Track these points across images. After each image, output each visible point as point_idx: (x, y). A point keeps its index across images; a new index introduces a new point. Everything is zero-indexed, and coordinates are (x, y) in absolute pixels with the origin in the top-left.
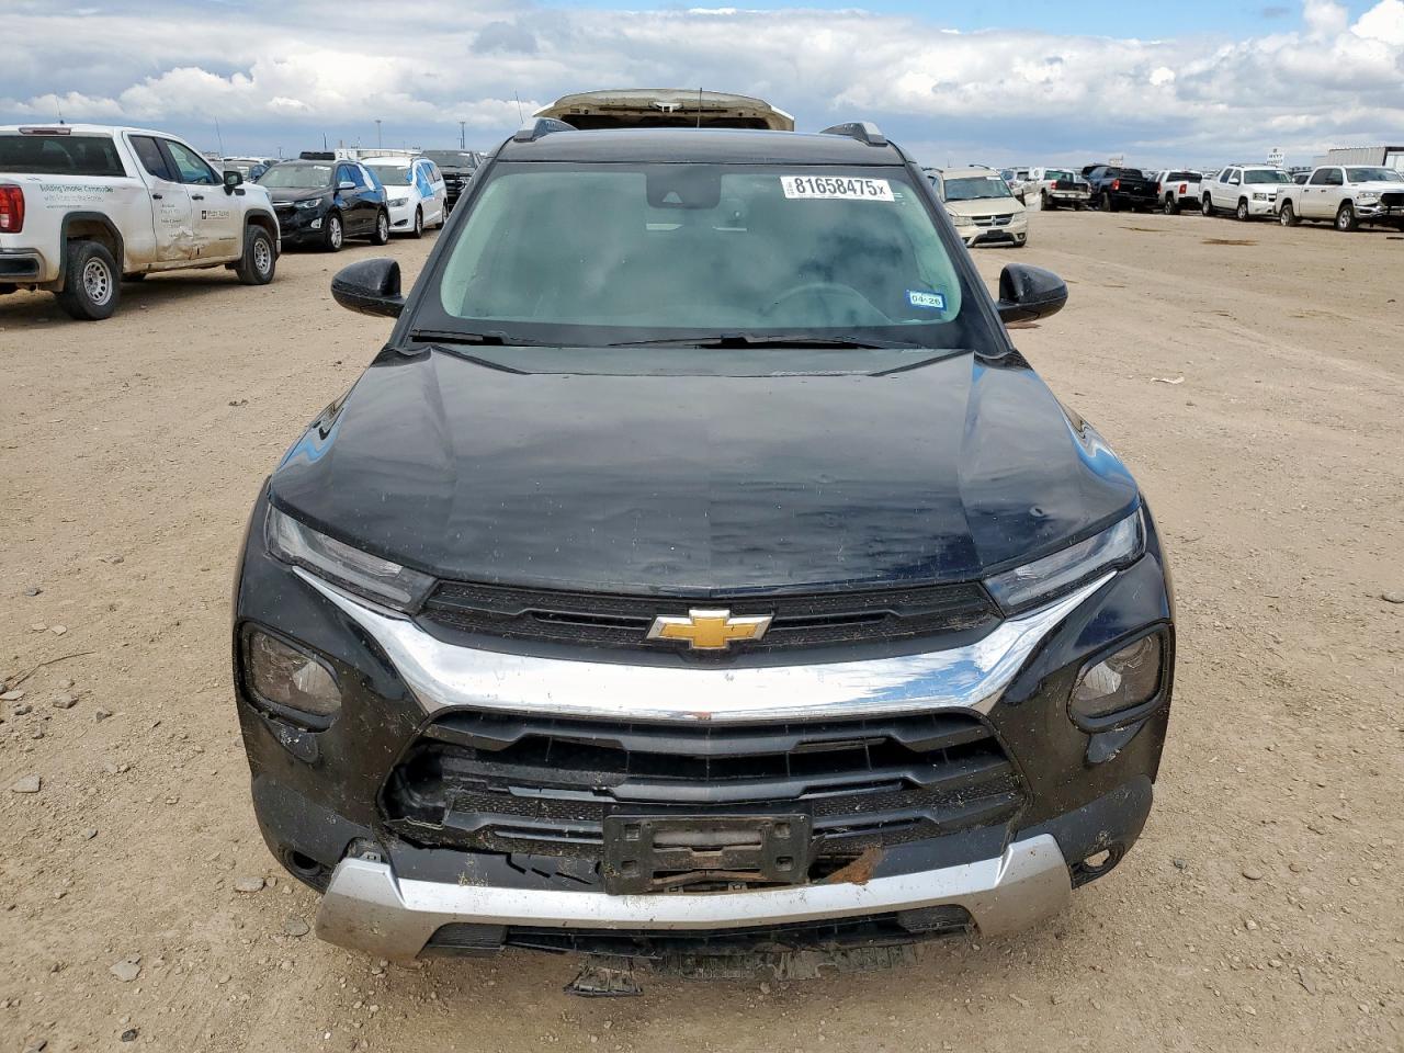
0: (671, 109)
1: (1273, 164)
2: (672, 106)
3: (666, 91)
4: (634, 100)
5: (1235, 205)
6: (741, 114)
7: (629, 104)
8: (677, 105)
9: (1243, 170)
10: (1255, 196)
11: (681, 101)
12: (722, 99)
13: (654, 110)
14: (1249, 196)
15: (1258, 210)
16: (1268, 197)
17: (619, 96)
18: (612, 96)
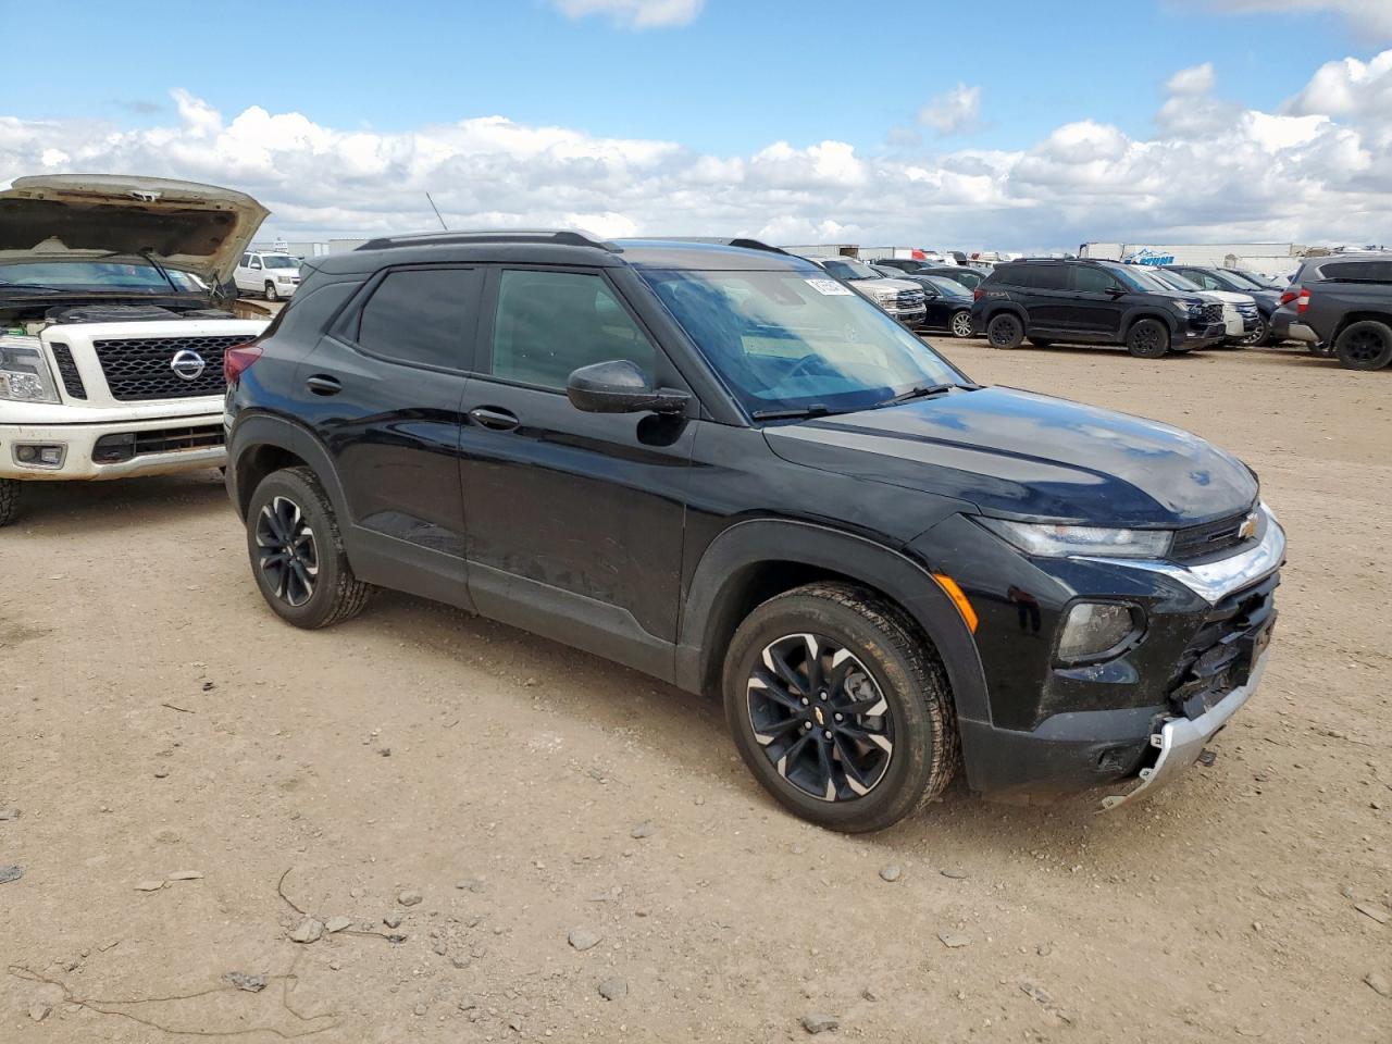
0: (153, 199)
1: (282, 250)
2: (155, 195)
3: (148, 179)
4: (109, 186)
5: (263, 289)
6: (218, 207)
7: (99, 190)
8: (158, 195)
9: (261, 256)
10: (280, 279)
11: (163, 191)
12: (208, 191)
13: (131, 199)
14: (275, 280)
15: (285, 291)
16: (292, 280)
17: (93, 181)
18: (82, 181)
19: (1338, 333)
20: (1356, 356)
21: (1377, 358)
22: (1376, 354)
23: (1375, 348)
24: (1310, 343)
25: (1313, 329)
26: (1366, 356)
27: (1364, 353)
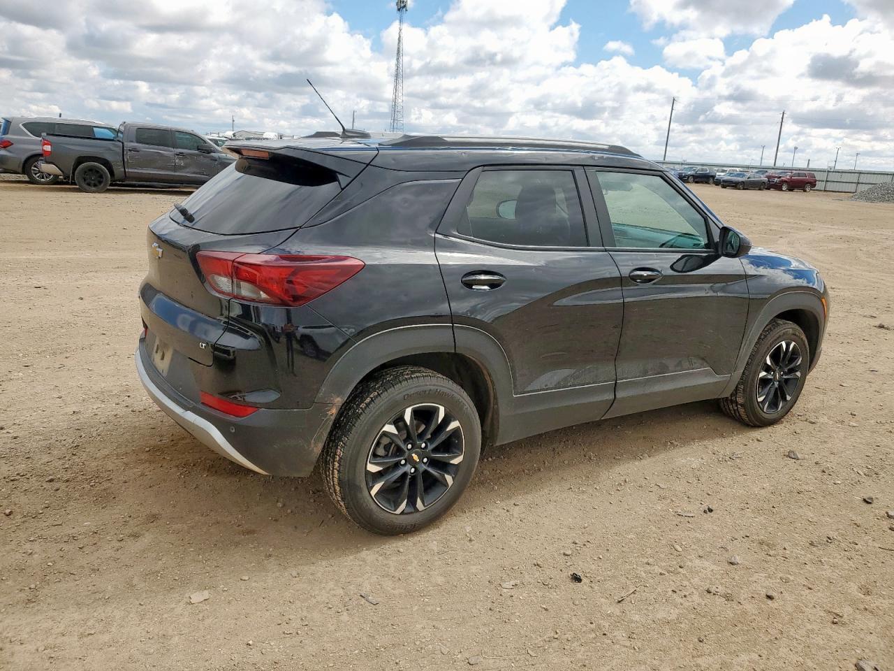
19: (74, 170)
20: (89, 184)
21: (102, 185)
22: (100, 182)
23: (99, 179)
24: (56, 176)
25: (57, 166)
26: (95, 185)
27: (93, 182)
